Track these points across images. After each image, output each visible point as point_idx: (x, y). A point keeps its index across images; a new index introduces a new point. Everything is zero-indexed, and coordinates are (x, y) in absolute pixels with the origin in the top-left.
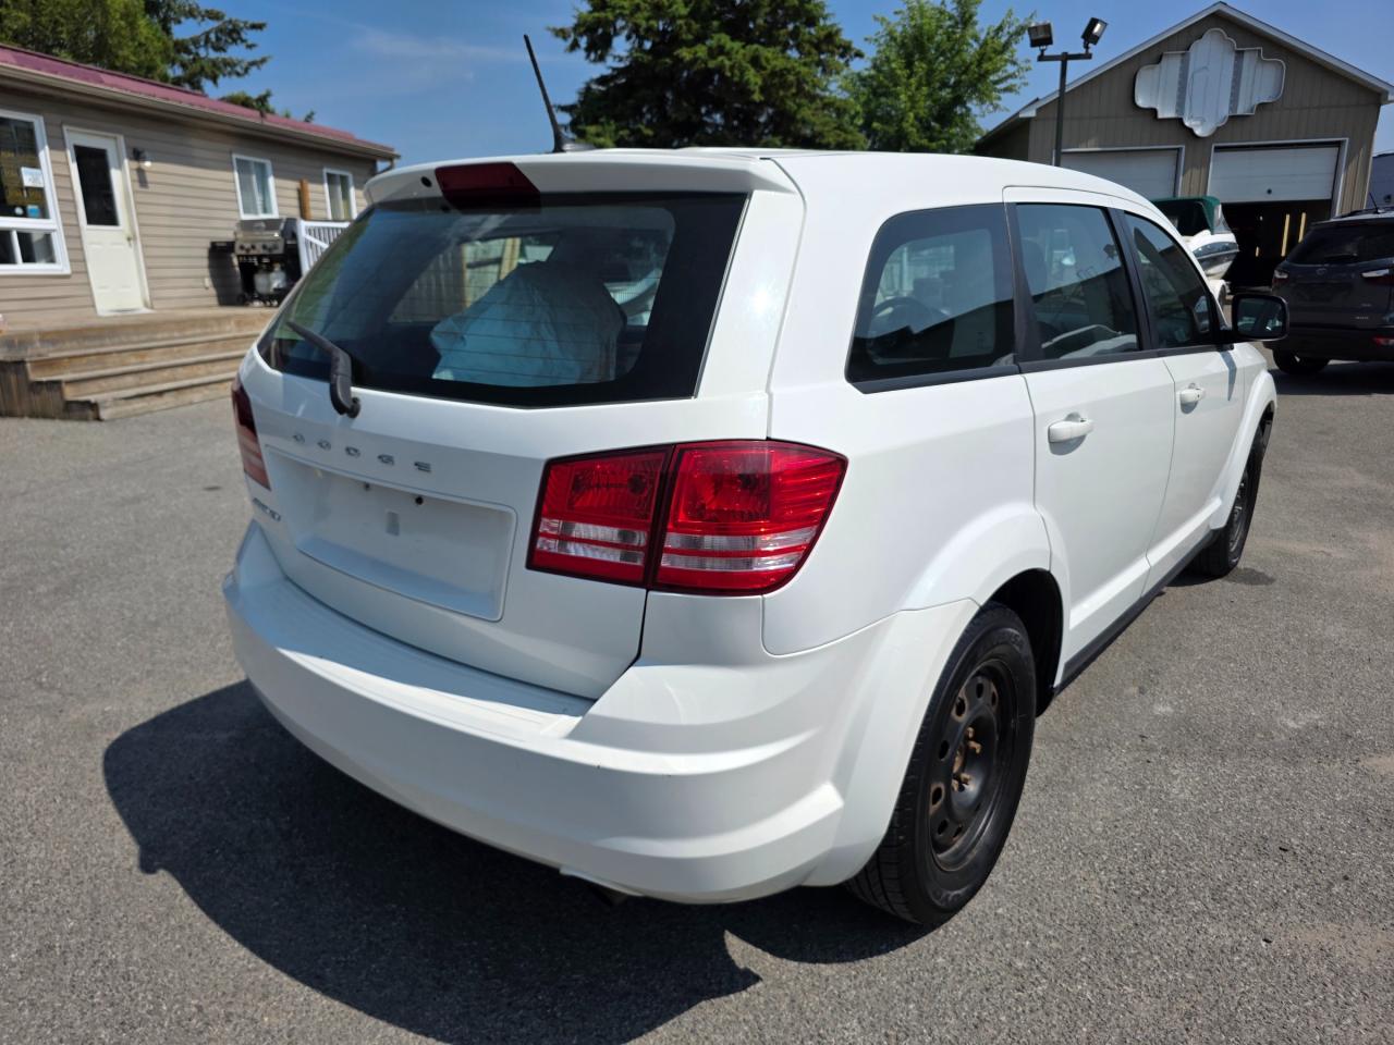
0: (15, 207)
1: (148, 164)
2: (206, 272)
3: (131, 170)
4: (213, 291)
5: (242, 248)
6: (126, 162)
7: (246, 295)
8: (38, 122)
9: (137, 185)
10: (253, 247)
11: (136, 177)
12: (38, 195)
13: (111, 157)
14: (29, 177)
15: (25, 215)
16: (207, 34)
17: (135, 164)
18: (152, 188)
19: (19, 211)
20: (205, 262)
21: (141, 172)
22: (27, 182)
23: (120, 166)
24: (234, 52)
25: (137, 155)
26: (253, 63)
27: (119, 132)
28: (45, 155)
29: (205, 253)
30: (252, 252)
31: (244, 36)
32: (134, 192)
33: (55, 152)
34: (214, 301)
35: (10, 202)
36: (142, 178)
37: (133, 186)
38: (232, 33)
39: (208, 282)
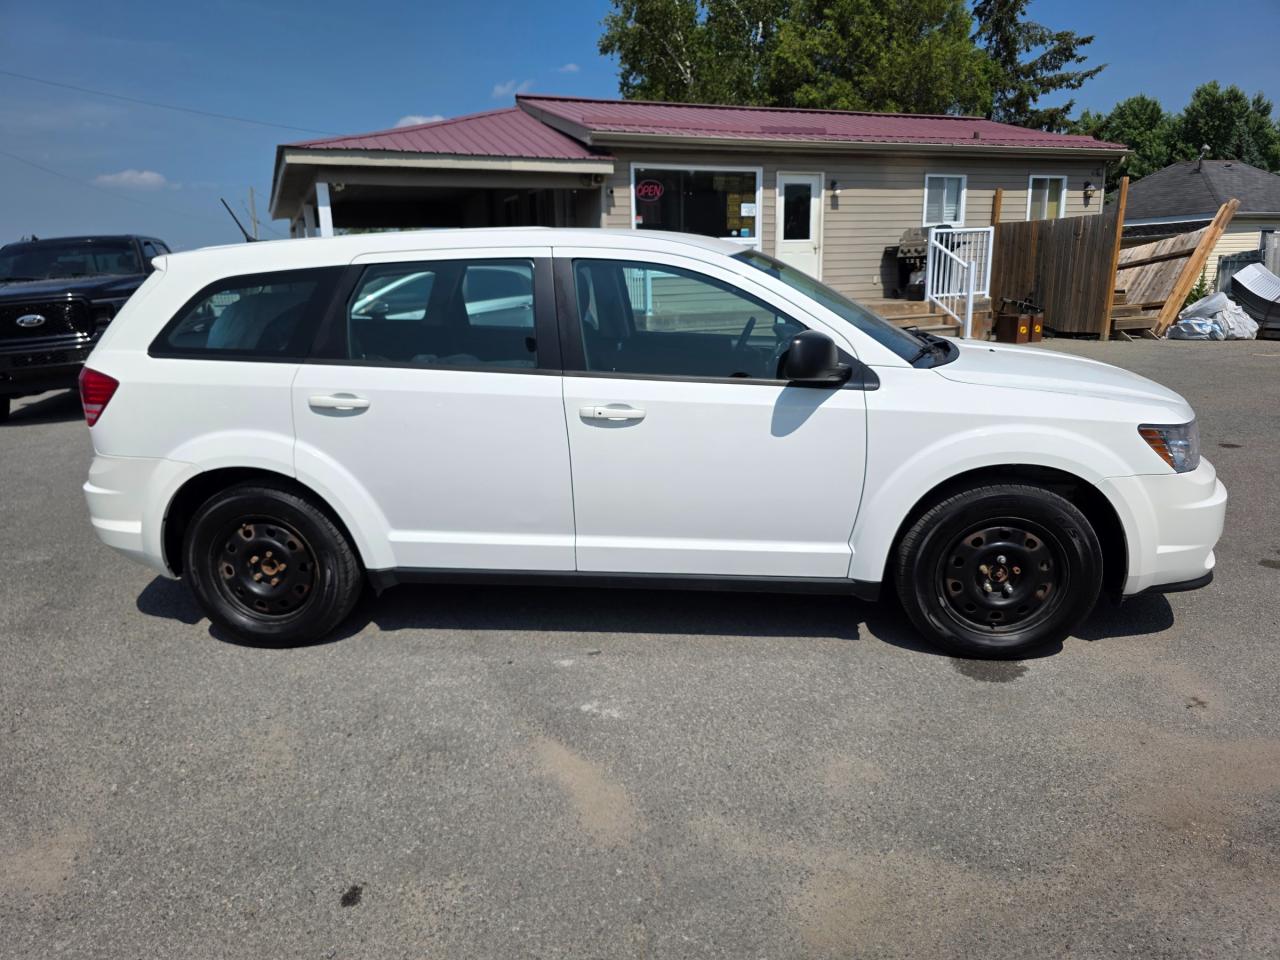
0: (731, 231)
1: (838, 192)
2: (878, 271)
3: (826, 197)
4: (881, 286)
5: (902, 252)
6: (823, 191)
7: (899, 291)
8: (759, 171)
9: (829, 208)
10: (909, 251)
11: (829, 202)
12: (750, 222)
13: (813, 191)
14: (746, 210)
15: (739, 235)
16: (1043, 58)
17: (831, 193)
18: (841, 209)
19: (734, 233)
20: (879, 263)
21: (834, 198)
22: (744, 213)
23: (819, 196)
24: (1068, 68)
25: (832, 186)
26: (1086, 75)
27: (822, 170)
28: (760, 193)
29: (880, 256)
30: (909, 255)
31: (1075, 52)
32: (825, 213)
33: (768, 191)
34: (881, 294)
35: (729, 226)
36: (834, 202)
37: (825, 208)
38: (1065, 52)
39: (877, 279)
